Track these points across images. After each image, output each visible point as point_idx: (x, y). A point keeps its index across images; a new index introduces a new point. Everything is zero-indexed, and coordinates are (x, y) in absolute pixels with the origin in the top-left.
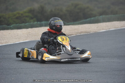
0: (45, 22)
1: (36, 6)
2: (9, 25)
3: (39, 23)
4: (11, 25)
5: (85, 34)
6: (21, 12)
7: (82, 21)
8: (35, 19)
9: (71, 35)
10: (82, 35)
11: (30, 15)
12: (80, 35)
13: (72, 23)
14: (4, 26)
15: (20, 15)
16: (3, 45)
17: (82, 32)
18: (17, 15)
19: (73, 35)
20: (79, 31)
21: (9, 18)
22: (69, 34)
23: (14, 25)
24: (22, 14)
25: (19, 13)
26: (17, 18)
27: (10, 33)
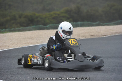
0: (81, 22)
1: (73, 6)
2: (45, 25)
3: (74, 23)
4: (47, 25)
5: (119, 34)
6: (58, 13)
7: (117, 22)
8: (71, 19)
9: (106, 35)
10: (116, 36)
11: (67, 15)
12: (114, 36)
13: (108, 24)
14: (40, 26)
15: (57, 15)
16: (38, 44)
17: (116, 33)
18: (54, 15)
19: (107, 35)
20: (114, 32)
21: (46, 18)
22: (104, 35)
23: (50, 25)
24: (59, 15)
25: (55, 14)
26: (54, 18)
27: (46, 33)
